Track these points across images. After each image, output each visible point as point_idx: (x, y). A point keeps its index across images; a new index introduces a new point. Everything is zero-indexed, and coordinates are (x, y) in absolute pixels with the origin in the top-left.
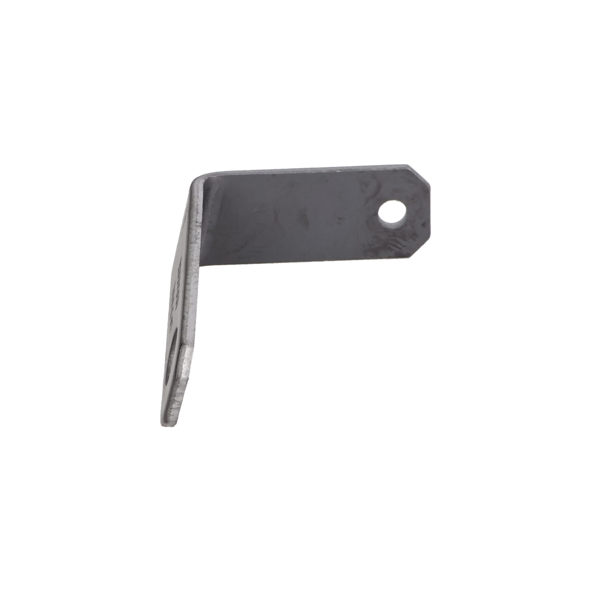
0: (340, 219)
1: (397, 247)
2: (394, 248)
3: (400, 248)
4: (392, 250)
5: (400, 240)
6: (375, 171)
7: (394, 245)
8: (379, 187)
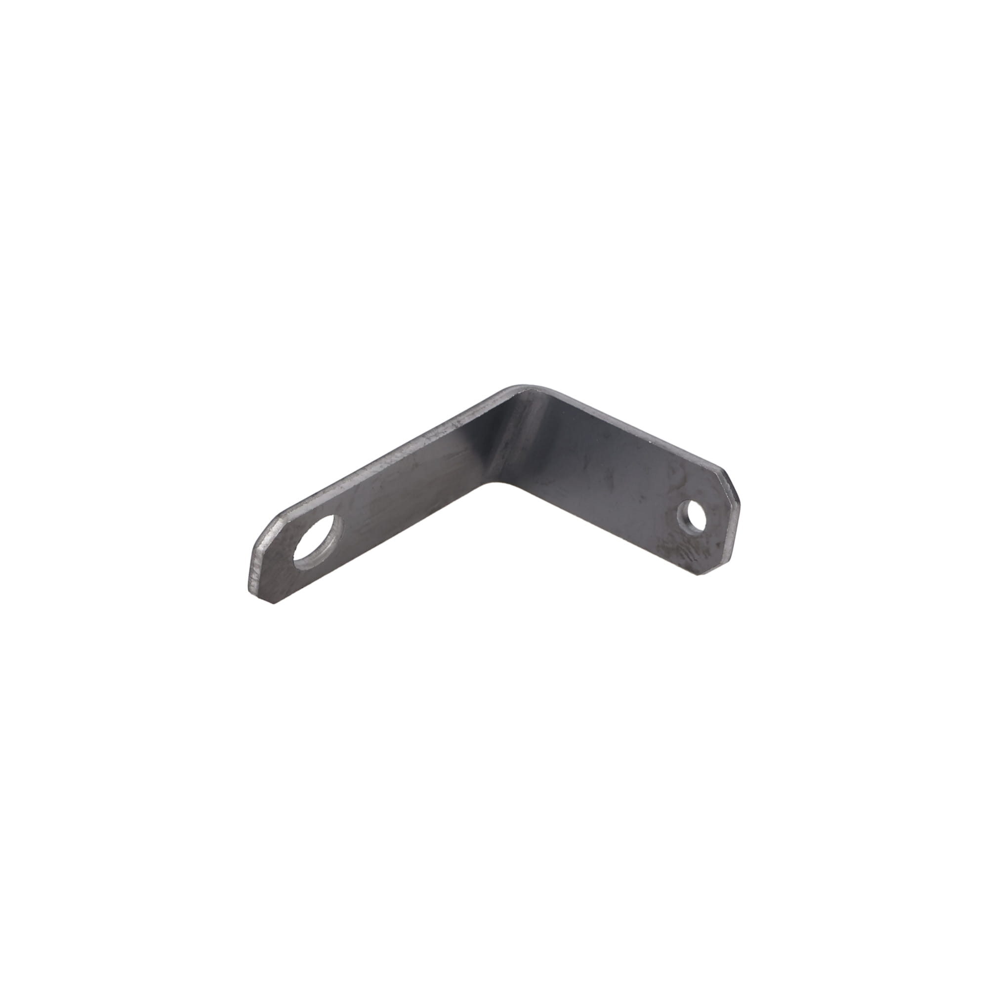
0: (643, 497)
1: (688, 557)
2: (685, 556)
3: (691, 560)
4: (684, 558)
5: (693, 551)
6: (685, 460)
7: (686, 554)
8: (685, 479)
